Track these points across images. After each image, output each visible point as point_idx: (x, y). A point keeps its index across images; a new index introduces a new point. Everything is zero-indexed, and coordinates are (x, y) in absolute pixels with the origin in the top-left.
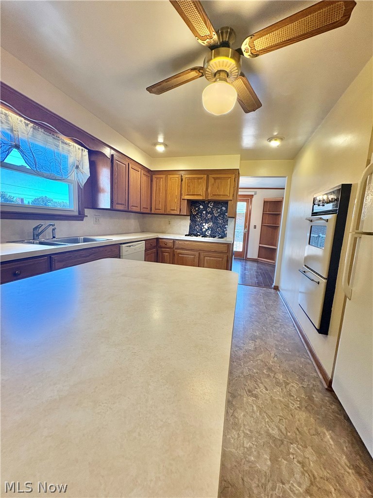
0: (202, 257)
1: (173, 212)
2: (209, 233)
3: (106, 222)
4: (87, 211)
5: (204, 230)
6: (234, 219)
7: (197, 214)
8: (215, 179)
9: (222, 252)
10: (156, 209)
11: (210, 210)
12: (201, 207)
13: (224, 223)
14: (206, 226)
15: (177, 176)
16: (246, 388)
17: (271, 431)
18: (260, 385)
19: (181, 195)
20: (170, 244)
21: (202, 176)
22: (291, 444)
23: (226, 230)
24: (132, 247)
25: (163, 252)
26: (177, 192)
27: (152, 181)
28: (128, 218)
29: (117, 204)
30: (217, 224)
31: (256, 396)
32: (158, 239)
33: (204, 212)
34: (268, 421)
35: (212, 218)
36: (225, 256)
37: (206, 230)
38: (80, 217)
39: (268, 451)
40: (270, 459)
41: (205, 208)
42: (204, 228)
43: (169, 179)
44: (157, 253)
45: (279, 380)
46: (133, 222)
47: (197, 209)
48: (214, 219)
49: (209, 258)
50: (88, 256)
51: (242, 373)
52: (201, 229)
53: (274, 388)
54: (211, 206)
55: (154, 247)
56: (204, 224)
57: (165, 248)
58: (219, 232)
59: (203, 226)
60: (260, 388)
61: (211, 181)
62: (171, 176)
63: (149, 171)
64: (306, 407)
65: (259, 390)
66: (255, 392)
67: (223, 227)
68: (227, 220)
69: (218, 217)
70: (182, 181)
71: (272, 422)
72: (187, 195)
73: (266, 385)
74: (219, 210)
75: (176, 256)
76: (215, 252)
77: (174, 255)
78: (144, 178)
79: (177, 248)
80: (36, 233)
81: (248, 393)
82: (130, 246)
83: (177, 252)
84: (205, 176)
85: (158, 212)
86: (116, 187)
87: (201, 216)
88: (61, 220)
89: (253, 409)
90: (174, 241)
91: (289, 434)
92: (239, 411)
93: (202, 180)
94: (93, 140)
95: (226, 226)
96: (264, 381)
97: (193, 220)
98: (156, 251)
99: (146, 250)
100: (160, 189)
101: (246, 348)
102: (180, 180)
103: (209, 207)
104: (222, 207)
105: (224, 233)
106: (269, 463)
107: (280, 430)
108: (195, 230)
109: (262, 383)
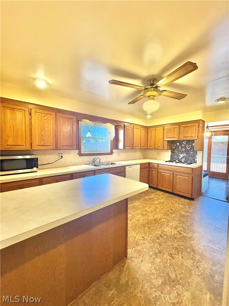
0: (175, 175)
1: (159, 148)
2: (184, 160)
3: (123, 155)
4: (114, 151)
5: (180, 158)
6: (202, 151)
7: (175, 148)
8: (184, 127)
9: (188, 173)
10: (150, 147)
11: (184, 145)
12: (178, 144)
13: (194, 153)
14: (182, 156)
15: (161, 128)
16: (169, 252)
17: (170, 274)
18: (180, 254)
19: (164, 138)
20: (156, 167)
21: (176, 126)
22: (179, 285)
23: (196, 158)
24: (132, 167)
25: (152, 171)
26: (161, 136)
27: (148, 132)
28: (135, 152)
29: (127, 146)
30: (189, 154)
31: (173, 258)
32: (149, 163)
33: (180, 147)
34: (172, 270)
35: (185, 151)
36: (190, 176)
37: (182, 158)
38: (111, 153)
39: (163, 279)
40: (161, 283)
41: (181, 145)
42: (180, 157)
43: (157, 130)
44: (149, 171)
45: (196, 258)
46: (138, 154)
47: (175, 145)
48: (187, 152)
49: (179, 176)
50: (109, 171)
51: (172, 245)
52: (178, 158)
53: (188, 259)
54: (184, 143)
55: (147, 168)
56: (180, 154)
57: (153, 168)
58: (191, 160)
59: (180, 156)
60: (178, 255)
61: (182, 129)
62: (158, 128)
63: (146, 127)
64: (204, 277)
65: (177, 256)
66: (174, 256)
67: (193, 156)
68: (197, 152)
69: (190, 150)
70: (164, 130)
71: (174, 271)
72: (167, 138)
73: (183, 256)
74: (190, 146)
75: (159, 174)
76: (183, 173)
77: (158, 172)
78: (143, 132)
79: (160, 169)
80: (94, 161)
81: (169, 254)
82: (131, 167)
83: (160, 171)
84: (178, 126)
85: (151, 148)
86: (126, 139)
87: (178, 149)
88: (103, 155)
89: (167, 262)
90: (158, 165)
91: (180, 281)
92: (158, 259)
93: (176, 129)
94: (116, 121)
95: (196, 156)
96: (184, 254)
97: (173, 152)
98: (148, 170)
99: (141, 169)
100: (152, 135)
101: (184, 235)
102: (163, 130)
103: (183, 144)
104: (192, 144)
105: (195, 160)
106: (160, 283)
107: (176, 276)
108: (174, 158)
109: (182, 254)
